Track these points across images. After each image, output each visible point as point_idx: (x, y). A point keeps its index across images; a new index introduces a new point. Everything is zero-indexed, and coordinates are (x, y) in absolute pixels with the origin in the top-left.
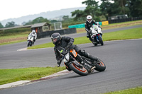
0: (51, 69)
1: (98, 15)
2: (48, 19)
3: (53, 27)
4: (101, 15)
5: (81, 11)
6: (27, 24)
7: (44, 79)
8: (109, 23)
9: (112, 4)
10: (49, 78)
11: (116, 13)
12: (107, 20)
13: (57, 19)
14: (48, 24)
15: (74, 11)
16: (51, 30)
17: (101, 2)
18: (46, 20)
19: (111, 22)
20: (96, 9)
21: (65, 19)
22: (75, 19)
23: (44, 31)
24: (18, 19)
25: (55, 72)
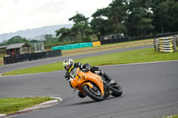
0: (31, 101)
1: (88, 34)
2: (27, 39)
3: (33, 49)
4: (92, 33)
5: (68, 30)
6: (1, 45)
7: (23, 112)
8: (102, 43)
9: (105, 21)
10: (29, 111)
11: (110, 31)
12: (99, 40)
13: (38, 39)
14: (27, 44)
15: (59, 29)
17: (92, 18)
18: (24, 40)
19: (103, 42)
20: (86, 26)
21: (48, 39)
22: (61, 39)
23: (22, 53)
25: (35, 103)
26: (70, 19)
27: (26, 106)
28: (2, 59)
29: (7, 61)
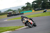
1: (31, 8)
2: (13, 10)
5: (25, 7)
6: (5, 12)
8: (35, 11)
9: (35, 4)
10: (18, 30)
11: (37, 7)
12: (34, 10)
13: (16, 10)
15: (22, 7)
16: (15, 13)
17: (32, 4)
19: (35, 10)
20: (30, 6)
21: (19, 10)
22: (23, 10)
23: (12, 14)
24: (2, 10)
25: (20, 28)
26: (26, 4)
27: (17, 28)
28: (7, 16)
29: (8, 16)
